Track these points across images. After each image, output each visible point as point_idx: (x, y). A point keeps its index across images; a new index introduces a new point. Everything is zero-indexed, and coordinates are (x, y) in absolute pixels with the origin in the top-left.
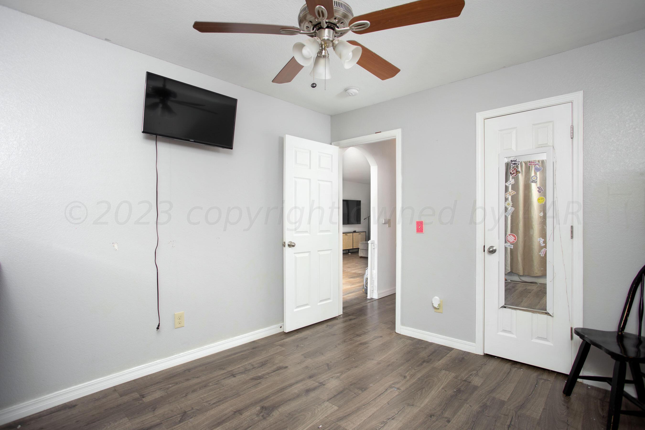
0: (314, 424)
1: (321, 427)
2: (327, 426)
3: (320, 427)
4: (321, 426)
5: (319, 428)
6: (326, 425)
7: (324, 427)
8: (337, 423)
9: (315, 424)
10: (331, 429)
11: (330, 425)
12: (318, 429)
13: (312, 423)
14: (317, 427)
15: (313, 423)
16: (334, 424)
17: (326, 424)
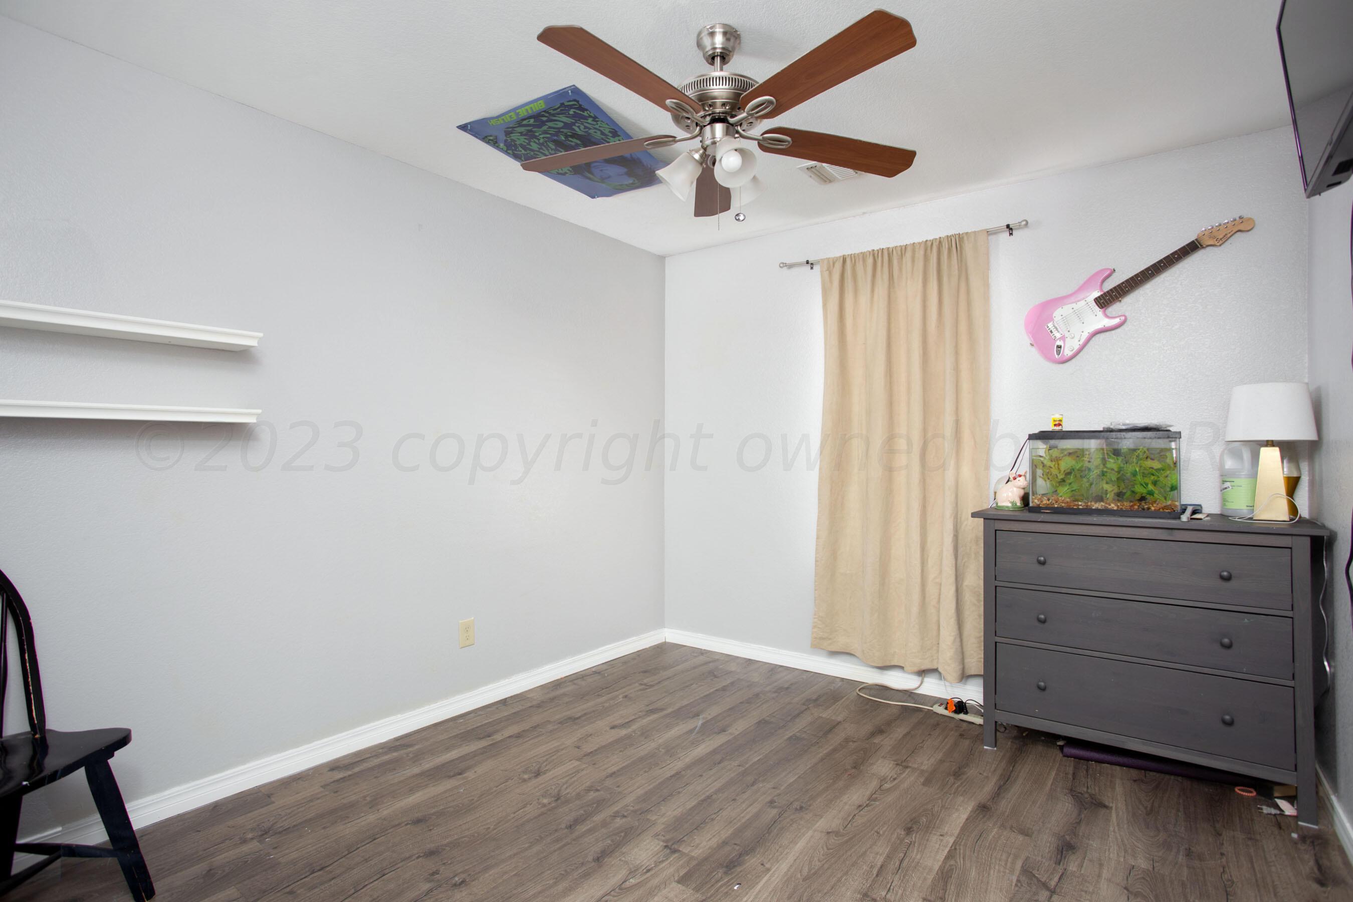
0: (751, 891)
1: (735, 886)
2: (723, 889)
3: (737, 886)
4: (735, 888)
5: (738, 884)
6: (726, 891)
7: (729, 886)
8: (704, 898)
9: (749, 891)
10: (714, 884)
11: (717, 891)
12: (740, 883)
13: (757, 894)
14: (742, 885)
15: (755, 893)
16: (709, 894)
17: (727, 893)
